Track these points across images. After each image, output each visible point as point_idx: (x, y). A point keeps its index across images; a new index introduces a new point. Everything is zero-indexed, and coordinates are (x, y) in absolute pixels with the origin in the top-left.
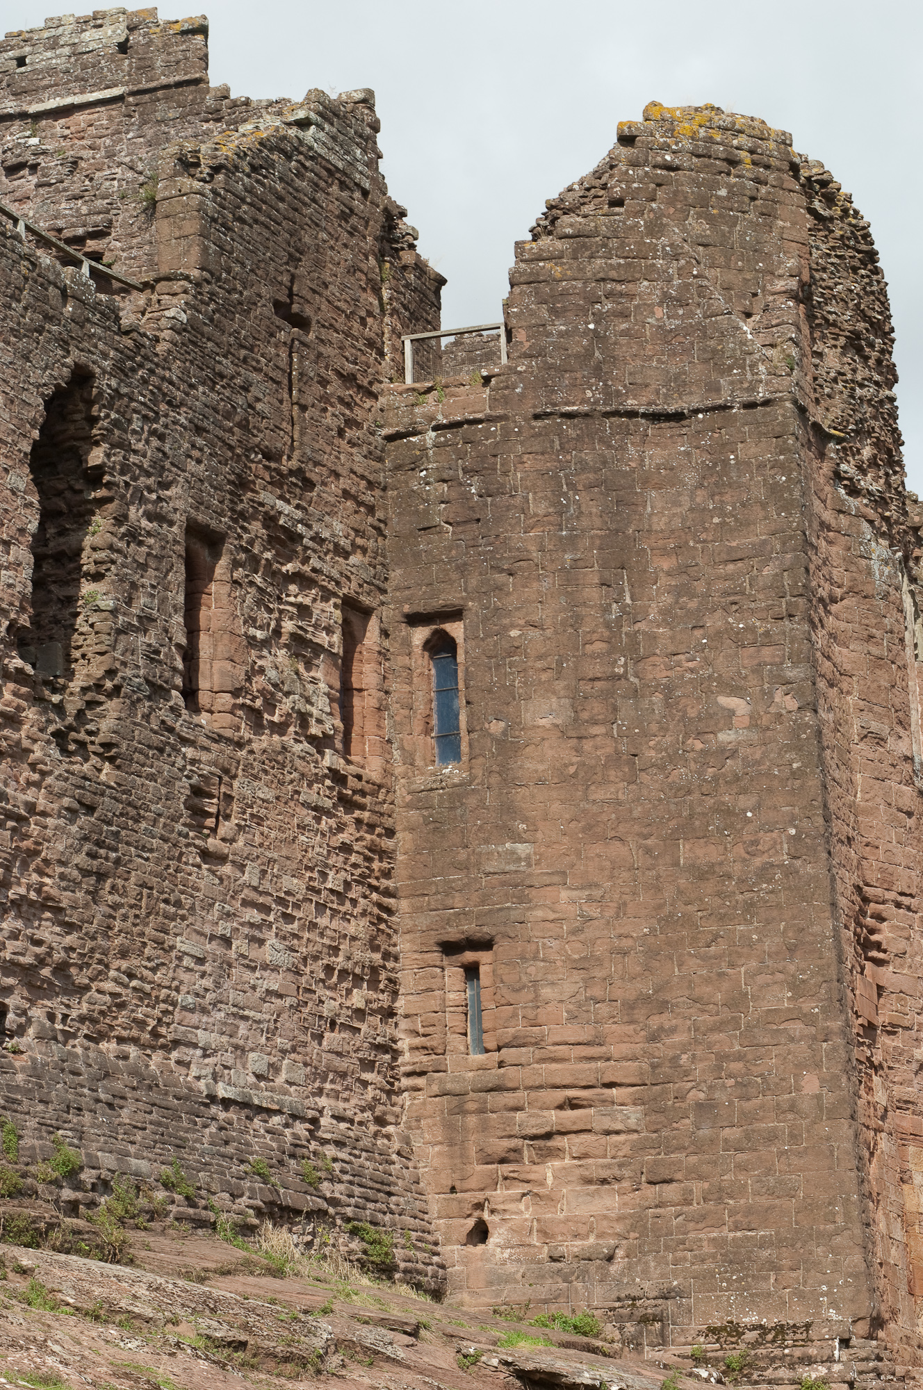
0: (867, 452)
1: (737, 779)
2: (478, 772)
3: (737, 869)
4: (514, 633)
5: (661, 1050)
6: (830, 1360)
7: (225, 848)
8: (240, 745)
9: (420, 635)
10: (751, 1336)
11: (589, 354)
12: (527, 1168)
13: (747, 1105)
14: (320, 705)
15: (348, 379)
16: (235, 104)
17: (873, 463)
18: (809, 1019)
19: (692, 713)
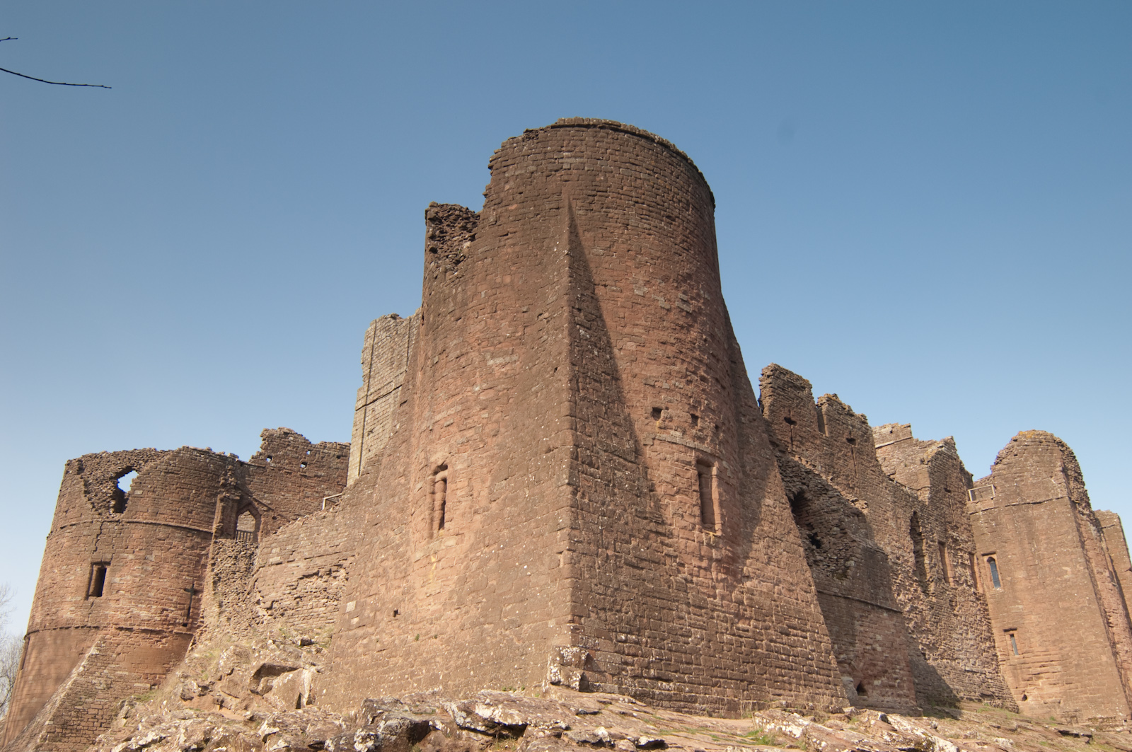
0: (1084, 505)
1: (1071, 586)
2: (1006, 589)
3: (1075, 608)
4: (1009, 556)
5: (1064, 652)
6: (1123, 725)
7: (957, 613)
8: (956, 589)
9: (986, 558)
10: (1100, 720)
11: (1016, 491)
12: (1034, 681)
13: (1089, 664)
14: (969, 578)
15: (960, 502)
16: (920, 442)
17: (1085, 506)
18: (1101, 643)
19: (1057, 572)
